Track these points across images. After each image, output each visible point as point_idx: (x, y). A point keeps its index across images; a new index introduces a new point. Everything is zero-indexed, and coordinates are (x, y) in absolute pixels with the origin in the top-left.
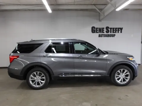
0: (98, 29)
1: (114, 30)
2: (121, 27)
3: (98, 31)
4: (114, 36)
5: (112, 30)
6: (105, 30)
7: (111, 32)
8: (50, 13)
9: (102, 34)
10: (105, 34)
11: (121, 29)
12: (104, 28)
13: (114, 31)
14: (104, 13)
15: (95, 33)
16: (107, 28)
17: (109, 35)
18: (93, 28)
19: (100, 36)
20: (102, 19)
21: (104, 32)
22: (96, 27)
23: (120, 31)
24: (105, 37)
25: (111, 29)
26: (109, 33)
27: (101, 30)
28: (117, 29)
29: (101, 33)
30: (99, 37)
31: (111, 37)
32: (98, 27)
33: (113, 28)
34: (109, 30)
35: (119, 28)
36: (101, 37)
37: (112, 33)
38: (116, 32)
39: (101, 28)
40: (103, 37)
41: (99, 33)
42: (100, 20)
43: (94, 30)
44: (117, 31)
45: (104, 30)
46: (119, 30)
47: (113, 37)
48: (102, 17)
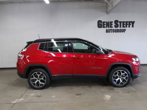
0: (105, 23)
1: (125, 24)
2: (133, 21)
3: (105, 26)
4: (124, 31)
5: (122, 24)
6: (114, 24)
7: (120, 27)
8: (48, 4)
9: (110, 30)
10: (114, 29)
11: (133, 23)
12: (112, 22)
13: (125, 26)
14: (112, 4)
15: (102, 27)
16: (116, 22)
17: (118, 30)
18: (99, 22)
19: (107, 31)
20: (110, 11)
21: (112, 27)
22: (103, 21)
23: (131, 26)
24: (113, 32)
25: (120, 22)
26: (119, 28)
27: (109, 24)
28: (128, 23)
29: (109, 27)
30: (107, 33)
31: (120, 32)
32: (106, 21)
33: (124, 22)
34: (118, 25)
35: (130, 22)
36: (108, 33)
37: (122, 28)
38: (126, 27)
39: (109, 22)
40: (111, 32)
41: (107, 27)
42: (107, 13)
43: (100, 24)
44: (128, 26)
45: (112, 24)
46: (131, 24)
47: (122, 32)
48: (110, 8)
